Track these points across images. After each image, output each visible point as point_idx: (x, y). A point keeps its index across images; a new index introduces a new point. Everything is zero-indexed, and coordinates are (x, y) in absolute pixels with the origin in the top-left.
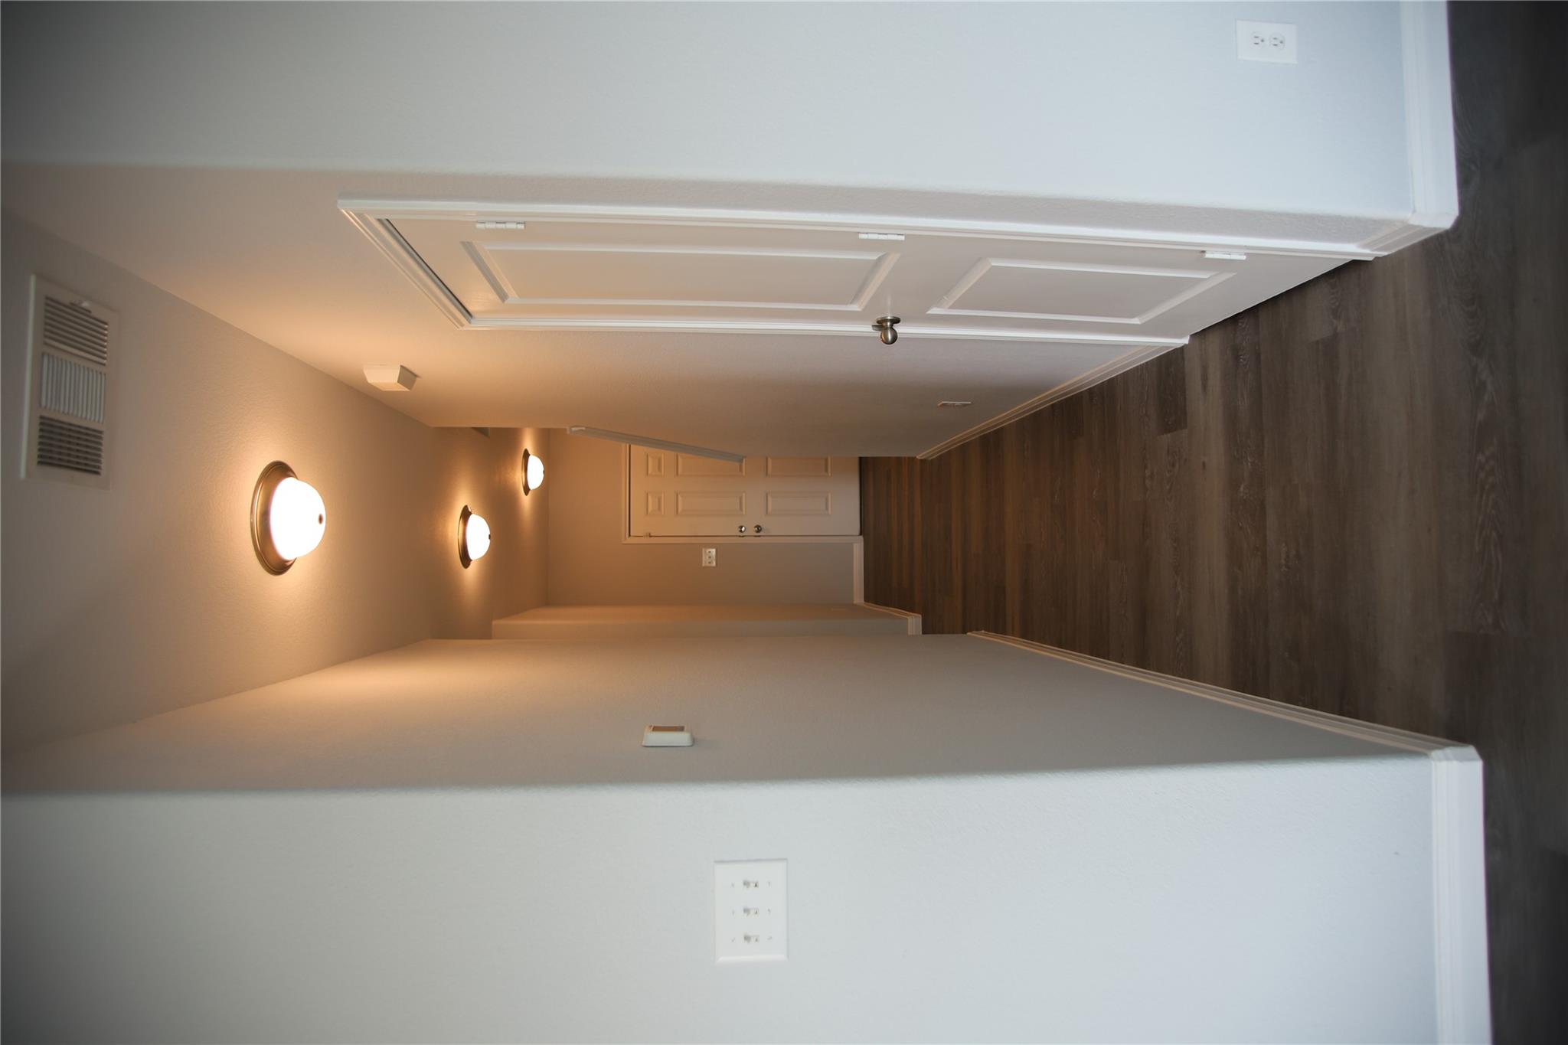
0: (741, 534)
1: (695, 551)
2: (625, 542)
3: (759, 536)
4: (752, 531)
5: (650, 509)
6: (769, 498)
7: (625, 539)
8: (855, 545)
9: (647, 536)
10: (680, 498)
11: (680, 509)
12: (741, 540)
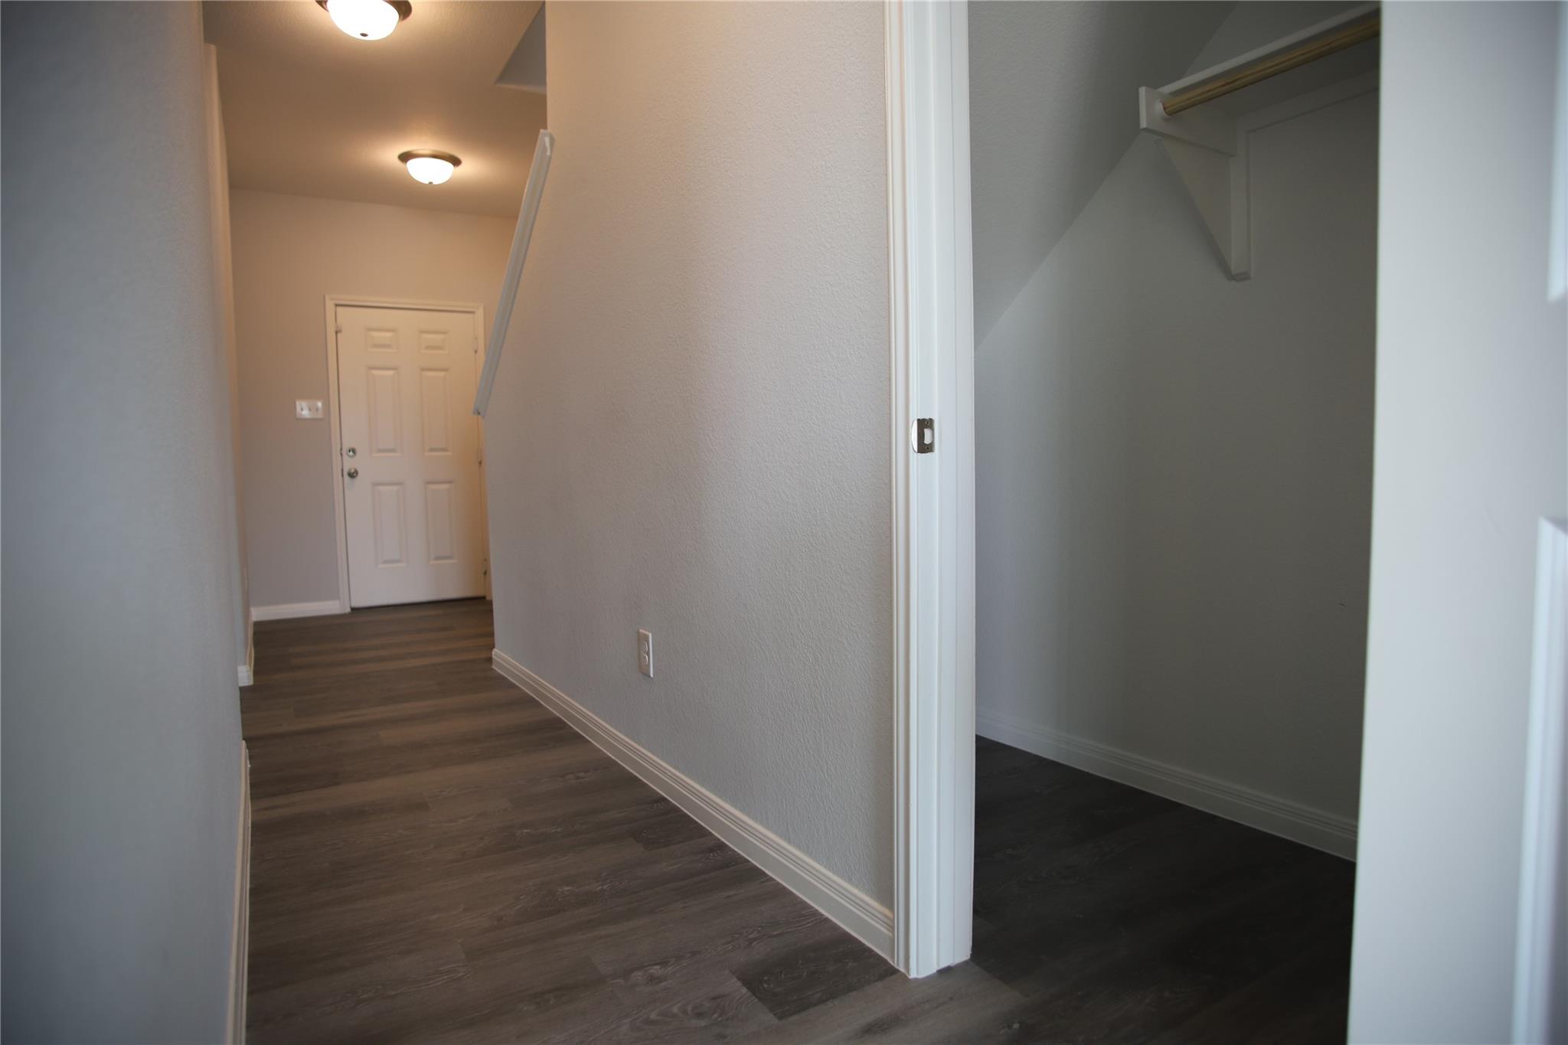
0: (344, 452)
1: (319, 389)
2: (327, 300)
3: (343, 475)
4: (349, 464)
5: (375, 334)
6: (395, 488)
7: (332, 299)
8: (337, 602)
9: (337, 326)
10: (391, 373)
11: (376, 372)
12: (336, 449)
